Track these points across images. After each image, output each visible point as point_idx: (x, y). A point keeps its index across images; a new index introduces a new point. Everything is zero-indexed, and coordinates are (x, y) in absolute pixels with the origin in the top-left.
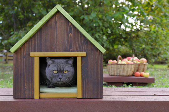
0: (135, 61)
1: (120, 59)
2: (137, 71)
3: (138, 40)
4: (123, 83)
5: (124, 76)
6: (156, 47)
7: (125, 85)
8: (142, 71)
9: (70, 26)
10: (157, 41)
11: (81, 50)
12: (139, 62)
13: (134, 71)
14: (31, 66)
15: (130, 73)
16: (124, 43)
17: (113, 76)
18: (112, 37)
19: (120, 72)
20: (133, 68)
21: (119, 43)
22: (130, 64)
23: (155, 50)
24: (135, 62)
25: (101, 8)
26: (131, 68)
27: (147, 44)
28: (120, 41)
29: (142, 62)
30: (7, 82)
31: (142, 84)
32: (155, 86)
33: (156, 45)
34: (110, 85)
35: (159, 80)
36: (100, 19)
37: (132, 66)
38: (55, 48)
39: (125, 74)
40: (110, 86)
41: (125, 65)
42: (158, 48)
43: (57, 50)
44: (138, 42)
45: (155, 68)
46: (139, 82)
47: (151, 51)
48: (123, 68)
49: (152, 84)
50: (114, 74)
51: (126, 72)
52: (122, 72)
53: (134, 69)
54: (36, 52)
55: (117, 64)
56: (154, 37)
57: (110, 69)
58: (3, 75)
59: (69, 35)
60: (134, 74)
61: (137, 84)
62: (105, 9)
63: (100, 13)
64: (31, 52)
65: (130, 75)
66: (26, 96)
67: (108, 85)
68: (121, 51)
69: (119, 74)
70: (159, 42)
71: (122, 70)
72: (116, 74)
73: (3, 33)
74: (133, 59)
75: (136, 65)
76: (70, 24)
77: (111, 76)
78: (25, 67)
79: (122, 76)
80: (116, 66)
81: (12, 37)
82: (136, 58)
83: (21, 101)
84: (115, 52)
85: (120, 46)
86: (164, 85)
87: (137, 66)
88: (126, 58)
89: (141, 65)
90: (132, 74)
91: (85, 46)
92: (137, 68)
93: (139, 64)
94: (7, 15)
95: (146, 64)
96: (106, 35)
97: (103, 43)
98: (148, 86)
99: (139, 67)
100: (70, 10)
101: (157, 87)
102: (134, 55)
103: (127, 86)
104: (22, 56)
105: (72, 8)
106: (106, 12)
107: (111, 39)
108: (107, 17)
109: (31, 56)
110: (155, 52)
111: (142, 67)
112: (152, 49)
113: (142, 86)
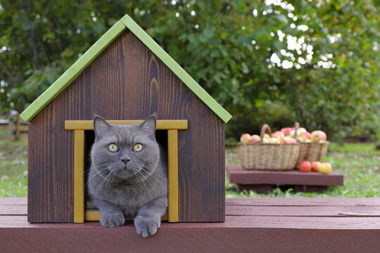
0: (300, 136)
1: (267, 132)
2: (306, 158)
3: (309, 88)
4: (274, 187)
5: (276, 170)
6: (350, 104)
7: (278, 190)
8: (316, 159)
9: (153, 62)
10: (350, 91)
11: (176, 116)
12: (309, 138)
13: (299, 159)
14: (67, 151)
15: (290, 163)
16: (277, 95)
17: (252, 170)
18: (251, 82)
19: (267, 161)
20: (295, 152)
21: (267, 96)
22: (290, 143)
23: (348, 111)
24: (301, 139)
25: (226, 17)
26: (292, 153)
27: (328, 97)
29: (316, 139)
30: (17, 184)
31: (315, 190)
32: (344, 192)
33: (348, 101)
34: (245, 191)
35: (355, 179)
36: (223, 43)
37: (292, 148)
38: (120, 111)
39: (278, 166)
40: (244, 193)
41: (279, 145)
42: (354, 106)
43: (123, 115)
44: (309, 93)
45: (346, 152)
46: (308, 184)
47: (338, 114)
48: (273, 152)
49: (338, 189)
50: (254, 166)
51: (279, 161)
52: (270, 161)
53: (298, 154)
54: (78, 119)
55: (261, 144)
56: (344, 81)
57: (246, 154)
58: (8, 168)
59: (151, 81)
60: (298, 167)
61: (305, 188)
62: (235, 20)
63: (223, 28)
64: (68, 119)
65: (289, 168)
66: (56, 216)
67: (241, 190)
68: (271, 112)
69: (266, 165)
70: (355, 93)
71: (271, 157)
72: (257, 167)
73: (8, 73)
74: (296, 133)
75: (302, 145)
76: (153, 58)
77: (248, 170)
78: (53, 154)
79: (271, 170)
80: (258, 148)
81: (29, 82)
82: (303, 130)
85: (268, 102)
86: (364, 190)
87: (305, 148)
88: (280, 130)
89: (313, 145)
90: (293, 166)
91: (185, 107)
92: (304, 153)
93: (309, 144)
94: (17, 33)
95: (325, 144)
96: (238, 78)
97: (231, 94)
98: (329, 193)
99: (308, 150)
100: (157, 22)
101: (349, 195)
102: (297, 124)
103: (282, 193)
104: (47, 128)
105: (162, 18)
106: (236, 26)
107: (248, 87)
108: (240, 38)
109: (66, 127)
110: (347, 116)
111: (315, 150)
112: (340, 109)
113: (316, 192)
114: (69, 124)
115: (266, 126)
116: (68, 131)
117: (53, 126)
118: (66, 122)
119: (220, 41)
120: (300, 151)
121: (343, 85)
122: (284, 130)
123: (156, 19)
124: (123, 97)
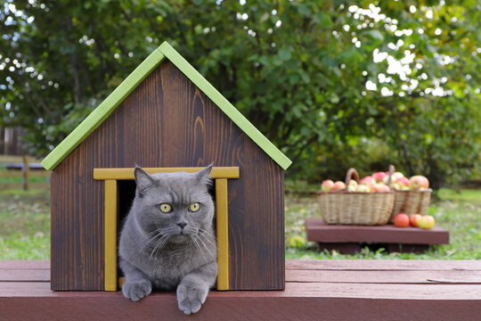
0: (396, 182)
1: (353, 177)
2: (402, 210)
3: (414, 121)
4: (363, 245)
5: (365, 225)
6: (465, 141)
7: (366, 250)
8: (416, 210)
9: (198, 97)
10: (466, 125)
11: (225, 162)
12: (407, 185)
13: (393, 210)
14: (96, 205)
15: (381, 216)
16: (373, 130)
17: (335, 224)
18: (341, 114)
19: (353, 214)
20: (388, 203)
21: (362, 131)
22: (382, 191)
23: (462, 150)
24: (397, 187)
25: (307, 34)
26: (384, 203)
27: (439, 133)
28: (363, 126)
29: (416, 186)
31: (413, 249)
32: (450, 253)
33: (463, 136)
34: (326, 251)
35: (465, 235)
36: (305, 66)
37: (385, 197)
38: (159, 155)
39: (368, 220)
40: (325, 253)
41: (368, 194)
42: (470, 143)
43: (162, 162)
44: (414, 128)
45: (461, 201)
46: (405, 242)
47: (450, 154)
48: (360, 203)
49: (443, 249)
50: (338, 219)
51: (369, 214)
52: (358, 214)
53: (392, 205)
54: (109, 167)
55: (346, 192)
56: (458, 112)
57: (327, 205)
59: (194, 122)
60: (393, 221)
61: (401, 246)
62: (319, 37)
63: (303, 49)
64: (97, 167)
65: (382, 222)
66: (84, 283)
67: (322, 250)
68: (368, 151)
69: (352, 218)
70: (473, 128)
71: (359, 209)
72: (342, 221)
73: (45, 107)
74: (390, 179)
75: (399, 194)
76: (197, 92)
77: (330, 224)
79: (358, 225)
80: (342, 197)
81: (69, 119)
82: (399, 175)
83: (71, 299)
84: (353, 156)
85: (364, 140)
86: (475, 250)
87: (401, 198)
88: (370, 175)
89: (411, 194)
90: (386, 219)
91: (236, 151)
92: (401, 203)
93: (407, 192)
94: (56, 58)
95: (427, 192)
96: (326, 110)
97: (315, 130)
98: (431, 253)
99: (406, 200)
100: (223, 42)
101: (456, 256)
102: (392, 167)
103: (372, 254)
104: (73, 179)
105: (229, 38)
106: (320, 45)
107: (339, 120)
108: (324, 59)
109: (95, 177)
110: (462, 156)
111: (415, 200)
112: (454, 147)
113: (414, 252)
114: (99, 173)
115: (352, 171)
116: (97, 181)
117: (80, 175)
118: (95, 169)
119: (300, 64)
120: (395, 201)
121: (457, 117)
122: (375, 175)
123: (222, 39)
124: (162, 141)
